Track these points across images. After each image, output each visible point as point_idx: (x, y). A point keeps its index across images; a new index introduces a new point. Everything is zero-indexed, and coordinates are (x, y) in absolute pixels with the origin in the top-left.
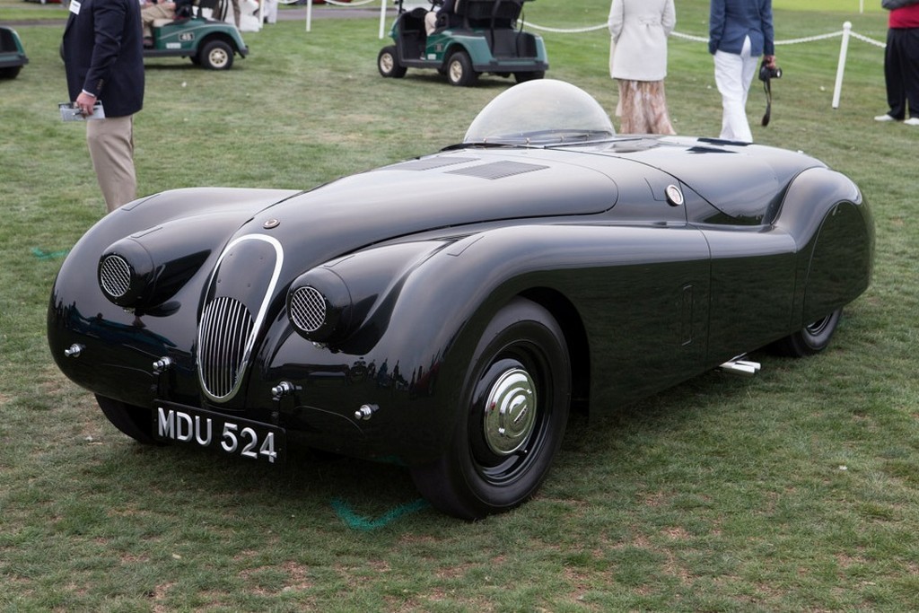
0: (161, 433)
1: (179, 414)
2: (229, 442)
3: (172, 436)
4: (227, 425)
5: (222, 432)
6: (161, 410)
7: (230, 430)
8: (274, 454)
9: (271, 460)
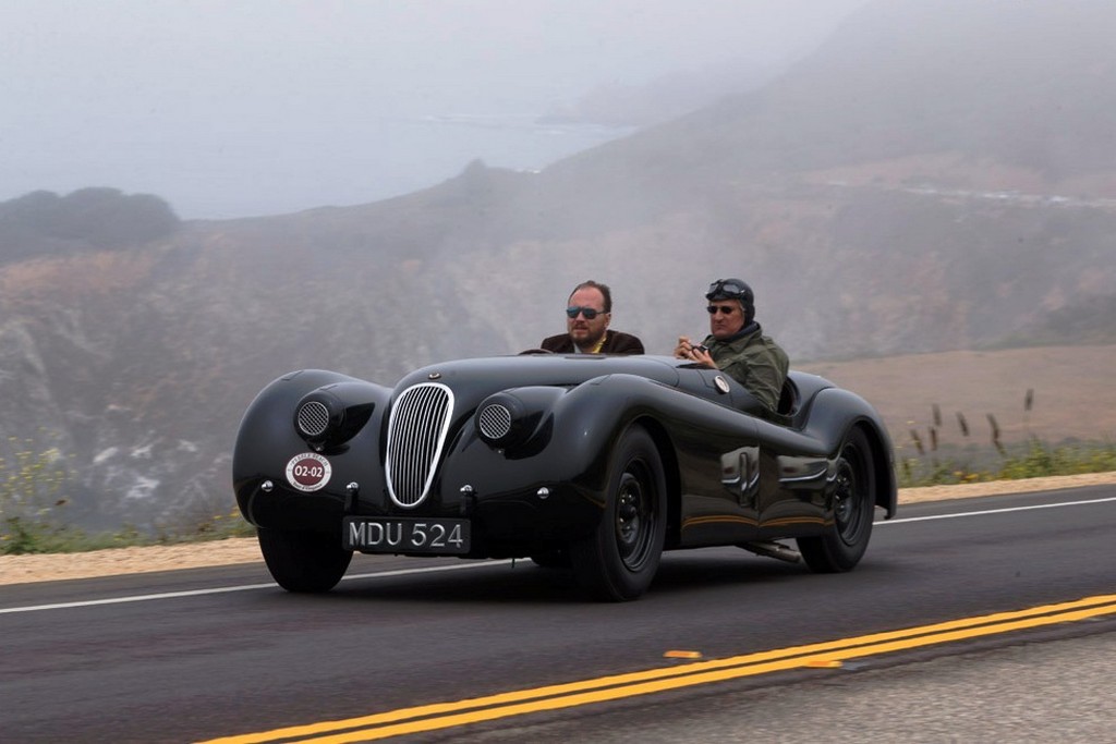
0: (352, 542)
1: (371, 524)
2: (419, 538)
3: (363, 542)
4: (417, 525)
5: (412, 530)
6: (352, 524)
7: (420, 529)
8: (460, 541)
9: (458, 545)
